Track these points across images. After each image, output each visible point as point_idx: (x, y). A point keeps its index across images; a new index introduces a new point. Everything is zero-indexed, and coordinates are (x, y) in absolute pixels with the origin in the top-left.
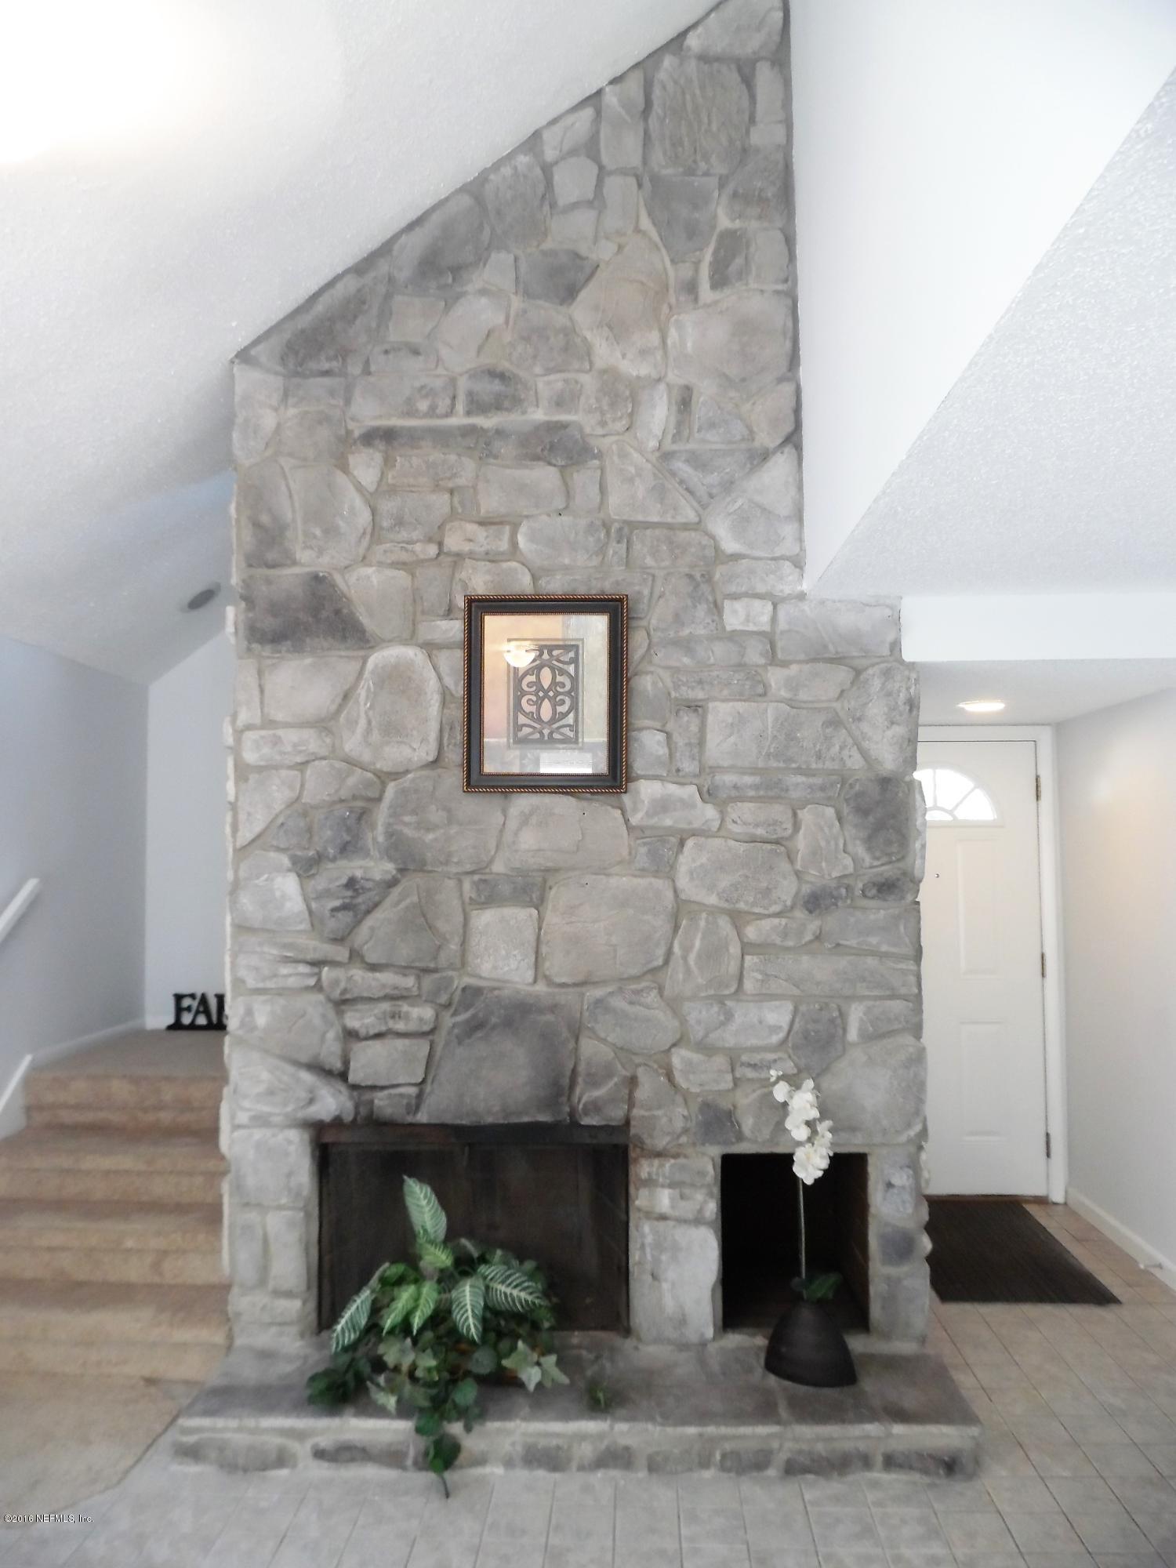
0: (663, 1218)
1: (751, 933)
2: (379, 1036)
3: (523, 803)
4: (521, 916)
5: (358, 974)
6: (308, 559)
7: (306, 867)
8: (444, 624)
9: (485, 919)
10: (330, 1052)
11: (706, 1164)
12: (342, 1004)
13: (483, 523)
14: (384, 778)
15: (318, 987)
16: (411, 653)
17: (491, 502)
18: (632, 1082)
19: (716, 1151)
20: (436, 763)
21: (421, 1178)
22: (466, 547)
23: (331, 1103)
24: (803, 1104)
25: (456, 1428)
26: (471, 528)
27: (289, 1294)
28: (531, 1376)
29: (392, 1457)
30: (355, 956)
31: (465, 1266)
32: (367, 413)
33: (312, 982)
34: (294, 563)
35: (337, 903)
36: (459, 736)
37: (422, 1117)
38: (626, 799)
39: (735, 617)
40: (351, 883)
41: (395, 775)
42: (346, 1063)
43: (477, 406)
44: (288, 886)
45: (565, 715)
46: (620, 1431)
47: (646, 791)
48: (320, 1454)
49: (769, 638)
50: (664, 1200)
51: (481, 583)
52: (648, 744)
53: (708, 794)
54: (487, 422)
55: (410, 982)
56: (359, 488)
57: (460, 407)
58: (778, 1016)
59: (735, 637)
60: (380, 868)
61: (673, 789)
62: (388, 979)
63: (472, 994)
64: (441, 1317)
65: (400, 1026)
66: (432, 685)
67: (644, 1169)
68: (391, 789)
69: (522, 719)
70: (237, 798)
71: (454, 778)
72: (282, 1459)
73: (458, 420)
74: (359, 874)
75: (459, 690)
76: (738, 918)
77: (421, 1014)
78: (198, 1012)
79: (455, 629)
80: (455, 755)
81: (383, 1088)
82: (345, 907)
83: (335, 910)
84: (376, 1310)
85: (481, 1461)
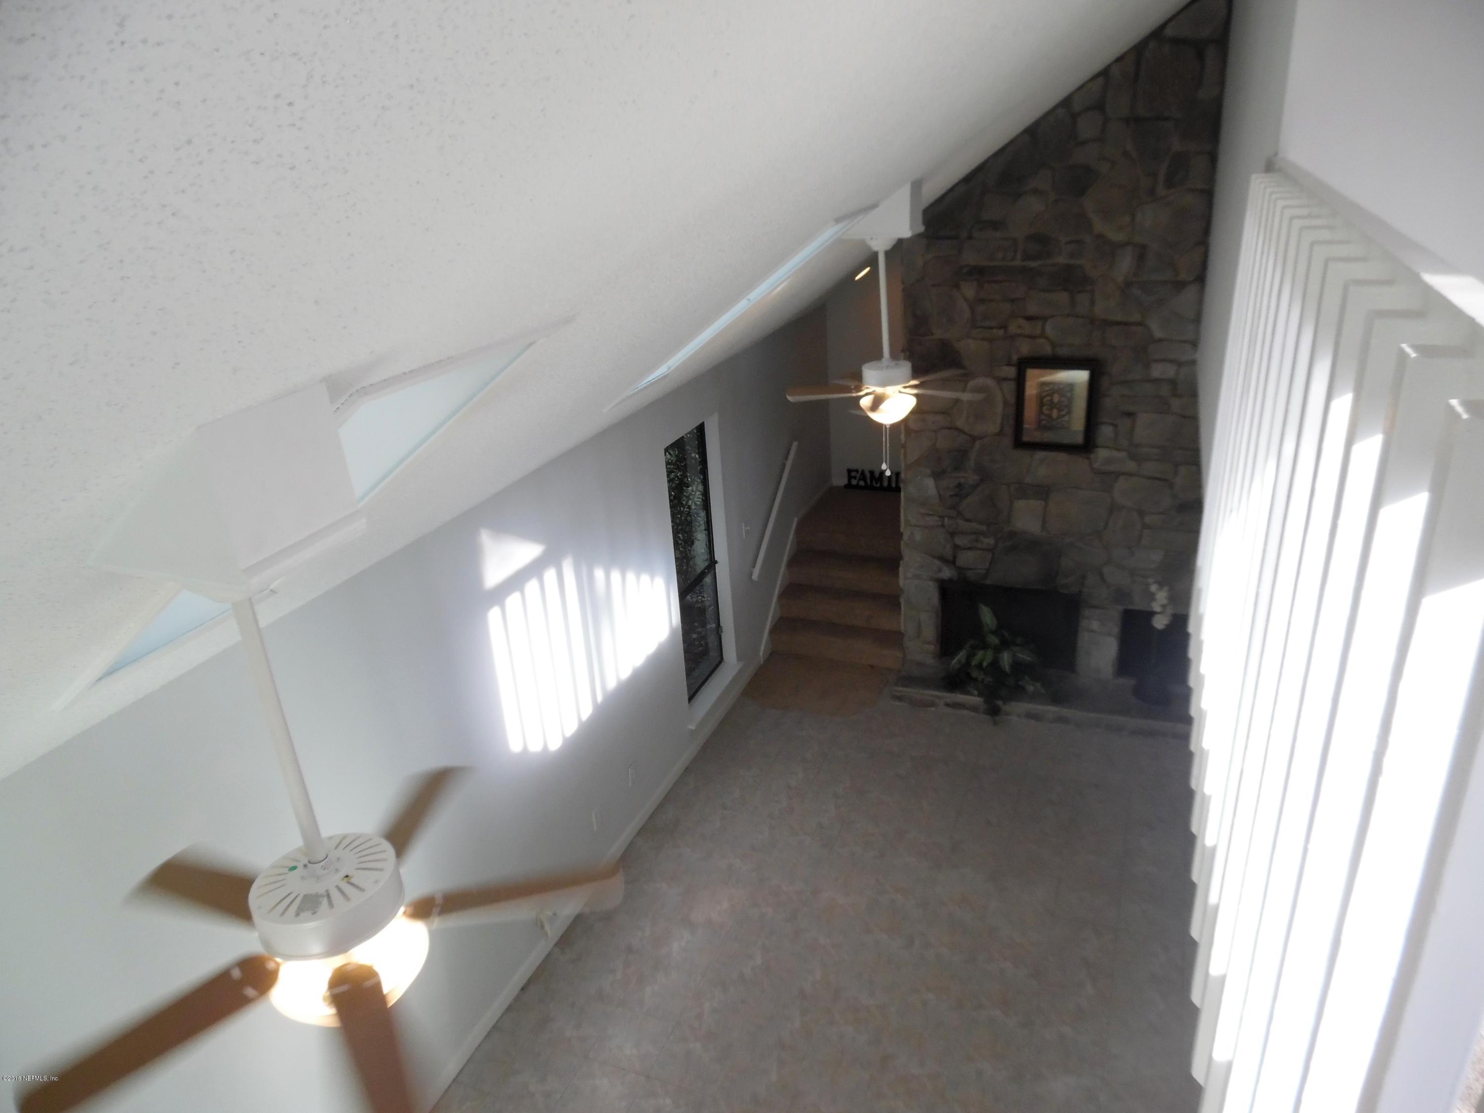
0: (1093, 631)
1: (1148, 519)
2: (970, 549)
3: (1040, 455)
4: (1036, 504)
5: (961, 522)
6: (939, 333)
7: (937, 475)
8: (1007, 368)
9: (1020, 504)
10: (948, 551)
11: (1116, 612)
12: (952, 534)
13: (1029, 318)
14: (974, 439)
15: (943, 526)
16: (990, 382)
17: (1032, 308)
18: (1084, 577)
19: (1120, 608)
20: (1001, 433)
21: (987, 605)
22: (1019, 331)
23: (947, 573)
24: (1162, 596)
25: (1000, 703)
26: (1021, 321)
27: (929, 643)
28: (1030, 688)
29: (974, 709)
30: (959, 514)
31: (1005, 644)
32: (970, 258)
33: (940, 523)
34: (932, 334)
35: (952, 493)
36: (1012, 422)
37: (988, 582)
38: (1092, 456)
39: (1158, 371)
40: (959, 485)
41: (981, 438)
42: (955, 557)
43: (1027, 257)
44: (930, 483)
45: (1064, 416)
46: (1065, 712)
47: (1102, 454)
48: (947, 705)
49: (1173, 383)
50: (1095, 625)
51: (1025, 348)
52: (1106, 432)
53: (1133, 457)
54: (1033, 264)
55: (984, 528)
56: (966, 300)
57: (1019, 256)
58: (1157, 556)
59: (1157, 381)
60: (971, 478)
61: (1115, 454)
62: (975, 526)
63: (1013, 534)
64: (995, 663)
65: (979, 546)
66: (999, 398)
67: (1086, 612)
68: (978, 444)
69: (1043, 417)
70: (905, 442)
71: (1007, 441)
72: (932, 704)
73: (1018, 263)
74: (962, 480)
75: (1012, 400)
76: (1141, 513)
77: (989, 541)
78: (860, 479)
79: (1011, 372)
80: (1009, 430)
81: (971, 569)
82: (956, 495)
83: (951, 496)
84: (969, 657)
85: (1008, 714)
